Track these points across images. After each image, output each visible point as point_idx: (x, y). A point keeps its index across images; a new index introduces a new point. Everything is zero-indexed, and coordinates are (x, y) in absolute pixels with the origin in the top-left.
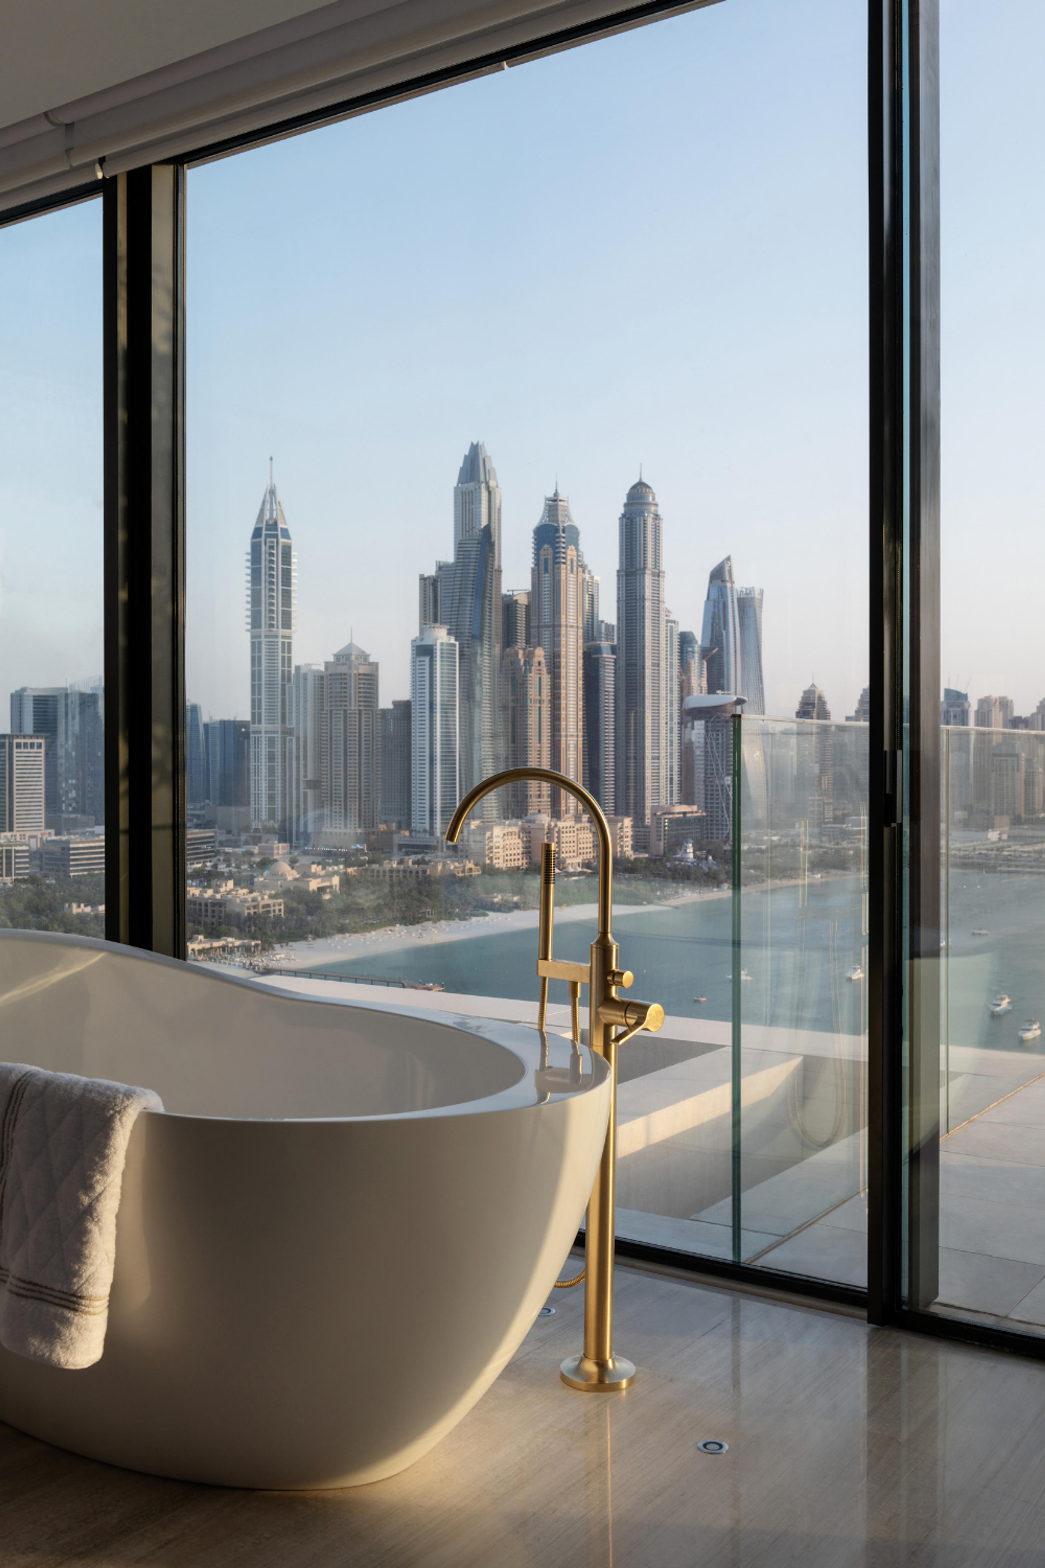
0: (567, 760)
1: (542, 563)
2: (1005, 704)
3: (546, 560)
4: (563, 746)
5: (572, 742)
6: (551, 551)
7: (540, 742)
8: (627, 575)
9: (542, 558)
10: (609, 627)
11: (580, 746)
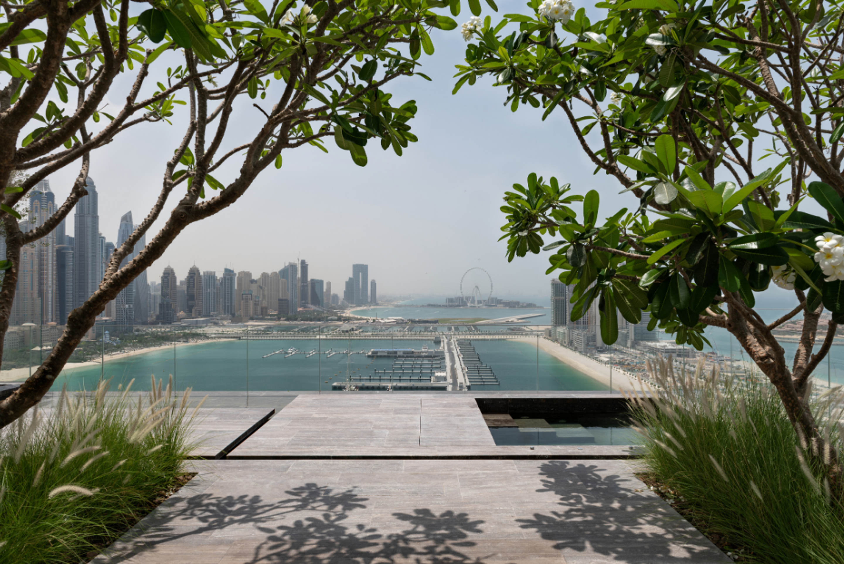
0: (47, 298)
1: (34, 208)
2: (249, 275)
3: (36, 207)
4: (45, 291)
5: (50, 290)
6: (39, 203)
7: (32, 289)
8: (80, 216)
9: (34, 206)
10: (71, 238)
11: (55, 291)
